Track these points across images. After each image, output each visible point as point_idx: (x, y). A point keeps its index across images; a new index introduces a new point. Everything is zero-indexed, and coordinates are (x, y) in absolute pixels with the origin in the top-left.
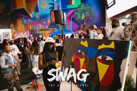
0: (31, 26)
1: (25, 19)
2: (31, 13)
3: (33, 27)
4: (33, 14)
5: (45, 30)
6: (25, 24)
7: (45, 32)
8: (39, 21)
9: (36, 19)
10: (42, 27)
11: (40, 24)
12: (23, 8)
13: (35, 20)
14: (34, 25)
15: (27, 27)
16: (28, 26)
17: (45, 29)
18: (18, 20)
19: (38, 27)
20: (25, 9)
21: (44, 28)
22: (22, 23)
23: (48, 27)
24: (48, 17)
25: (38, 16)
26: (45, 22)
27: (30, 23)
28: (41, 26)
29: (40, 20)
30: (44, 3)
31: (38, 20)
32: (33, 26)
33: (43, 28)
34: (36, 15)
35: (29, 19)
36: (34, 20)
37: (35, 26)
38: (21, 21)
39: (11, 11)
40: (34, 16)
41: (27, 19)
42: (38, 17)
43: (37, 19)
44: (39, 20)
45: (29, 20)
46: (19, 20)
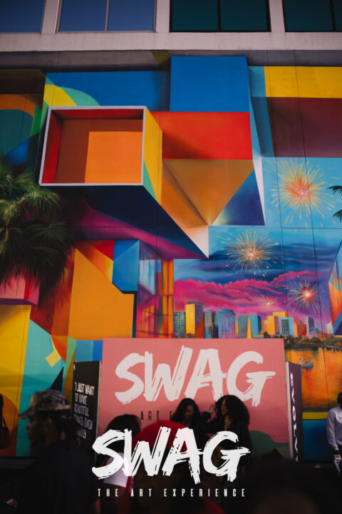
0: (190, 311)
1: (142, 257)
2: (201, 222)
3: (213, 315)
4: (213, 232)
5: (314, 346)
6: (140, 287)
7: (313, 361)
8: (259, 277)
9: (239, 267)
10: (286, 324)
11: (268, 304)
12: (141, 188)
13: (227, 269)
14: (217, 303)
15: (158, 314)
16: (168, 308)
17: (309, 335)
18: (78, 256)
19: (252, 320)
20: (156, 192)
21: (302, 331)
22: (116, 282)
23: (330, 328)
24: (332, 260)
25: (258, 246)
26: (308, 294)
27: (185, 289)
28: (282, 315)
29: (269, 278)
30: (300, 181)
31: (250, 276)
32: (207, 310)
33: (294, 331)
34: (240, 242)
35: (178, 262)
36: (218, 269)
37: (232, 313)
38: (110, 263)
39: (35, 194)
40: (227, 242)
41: (164, 257)
42: (251, 255)
43: (248, 264)
44: (264, 273)
45: (181, 269)
46: (88, 255)
